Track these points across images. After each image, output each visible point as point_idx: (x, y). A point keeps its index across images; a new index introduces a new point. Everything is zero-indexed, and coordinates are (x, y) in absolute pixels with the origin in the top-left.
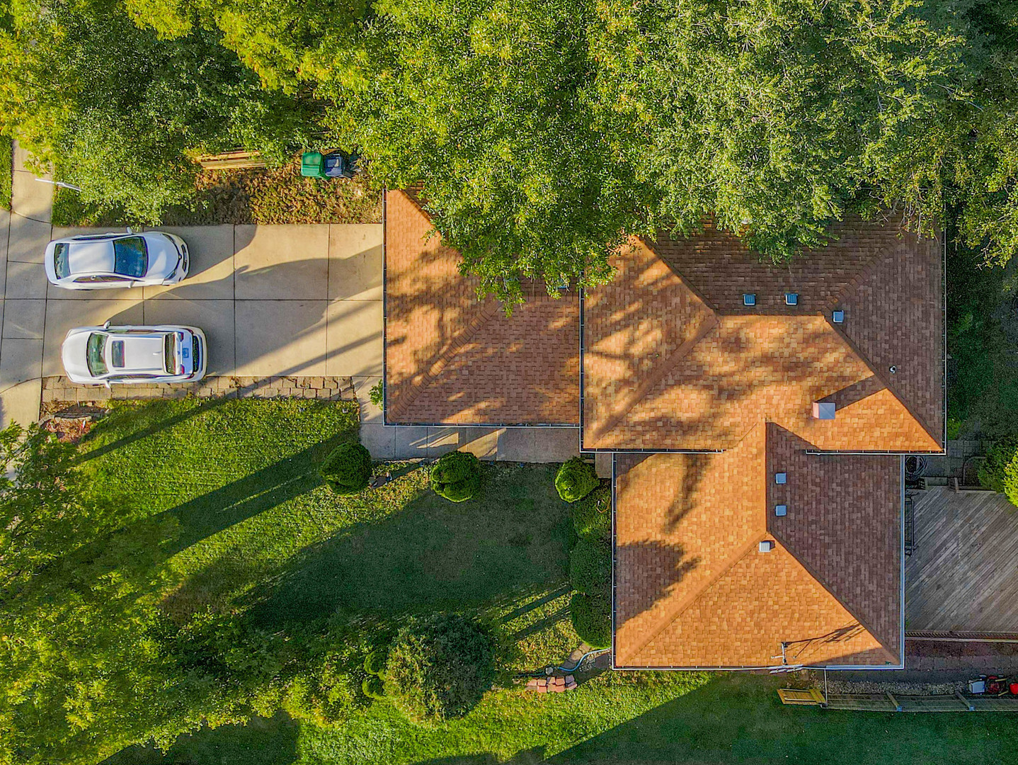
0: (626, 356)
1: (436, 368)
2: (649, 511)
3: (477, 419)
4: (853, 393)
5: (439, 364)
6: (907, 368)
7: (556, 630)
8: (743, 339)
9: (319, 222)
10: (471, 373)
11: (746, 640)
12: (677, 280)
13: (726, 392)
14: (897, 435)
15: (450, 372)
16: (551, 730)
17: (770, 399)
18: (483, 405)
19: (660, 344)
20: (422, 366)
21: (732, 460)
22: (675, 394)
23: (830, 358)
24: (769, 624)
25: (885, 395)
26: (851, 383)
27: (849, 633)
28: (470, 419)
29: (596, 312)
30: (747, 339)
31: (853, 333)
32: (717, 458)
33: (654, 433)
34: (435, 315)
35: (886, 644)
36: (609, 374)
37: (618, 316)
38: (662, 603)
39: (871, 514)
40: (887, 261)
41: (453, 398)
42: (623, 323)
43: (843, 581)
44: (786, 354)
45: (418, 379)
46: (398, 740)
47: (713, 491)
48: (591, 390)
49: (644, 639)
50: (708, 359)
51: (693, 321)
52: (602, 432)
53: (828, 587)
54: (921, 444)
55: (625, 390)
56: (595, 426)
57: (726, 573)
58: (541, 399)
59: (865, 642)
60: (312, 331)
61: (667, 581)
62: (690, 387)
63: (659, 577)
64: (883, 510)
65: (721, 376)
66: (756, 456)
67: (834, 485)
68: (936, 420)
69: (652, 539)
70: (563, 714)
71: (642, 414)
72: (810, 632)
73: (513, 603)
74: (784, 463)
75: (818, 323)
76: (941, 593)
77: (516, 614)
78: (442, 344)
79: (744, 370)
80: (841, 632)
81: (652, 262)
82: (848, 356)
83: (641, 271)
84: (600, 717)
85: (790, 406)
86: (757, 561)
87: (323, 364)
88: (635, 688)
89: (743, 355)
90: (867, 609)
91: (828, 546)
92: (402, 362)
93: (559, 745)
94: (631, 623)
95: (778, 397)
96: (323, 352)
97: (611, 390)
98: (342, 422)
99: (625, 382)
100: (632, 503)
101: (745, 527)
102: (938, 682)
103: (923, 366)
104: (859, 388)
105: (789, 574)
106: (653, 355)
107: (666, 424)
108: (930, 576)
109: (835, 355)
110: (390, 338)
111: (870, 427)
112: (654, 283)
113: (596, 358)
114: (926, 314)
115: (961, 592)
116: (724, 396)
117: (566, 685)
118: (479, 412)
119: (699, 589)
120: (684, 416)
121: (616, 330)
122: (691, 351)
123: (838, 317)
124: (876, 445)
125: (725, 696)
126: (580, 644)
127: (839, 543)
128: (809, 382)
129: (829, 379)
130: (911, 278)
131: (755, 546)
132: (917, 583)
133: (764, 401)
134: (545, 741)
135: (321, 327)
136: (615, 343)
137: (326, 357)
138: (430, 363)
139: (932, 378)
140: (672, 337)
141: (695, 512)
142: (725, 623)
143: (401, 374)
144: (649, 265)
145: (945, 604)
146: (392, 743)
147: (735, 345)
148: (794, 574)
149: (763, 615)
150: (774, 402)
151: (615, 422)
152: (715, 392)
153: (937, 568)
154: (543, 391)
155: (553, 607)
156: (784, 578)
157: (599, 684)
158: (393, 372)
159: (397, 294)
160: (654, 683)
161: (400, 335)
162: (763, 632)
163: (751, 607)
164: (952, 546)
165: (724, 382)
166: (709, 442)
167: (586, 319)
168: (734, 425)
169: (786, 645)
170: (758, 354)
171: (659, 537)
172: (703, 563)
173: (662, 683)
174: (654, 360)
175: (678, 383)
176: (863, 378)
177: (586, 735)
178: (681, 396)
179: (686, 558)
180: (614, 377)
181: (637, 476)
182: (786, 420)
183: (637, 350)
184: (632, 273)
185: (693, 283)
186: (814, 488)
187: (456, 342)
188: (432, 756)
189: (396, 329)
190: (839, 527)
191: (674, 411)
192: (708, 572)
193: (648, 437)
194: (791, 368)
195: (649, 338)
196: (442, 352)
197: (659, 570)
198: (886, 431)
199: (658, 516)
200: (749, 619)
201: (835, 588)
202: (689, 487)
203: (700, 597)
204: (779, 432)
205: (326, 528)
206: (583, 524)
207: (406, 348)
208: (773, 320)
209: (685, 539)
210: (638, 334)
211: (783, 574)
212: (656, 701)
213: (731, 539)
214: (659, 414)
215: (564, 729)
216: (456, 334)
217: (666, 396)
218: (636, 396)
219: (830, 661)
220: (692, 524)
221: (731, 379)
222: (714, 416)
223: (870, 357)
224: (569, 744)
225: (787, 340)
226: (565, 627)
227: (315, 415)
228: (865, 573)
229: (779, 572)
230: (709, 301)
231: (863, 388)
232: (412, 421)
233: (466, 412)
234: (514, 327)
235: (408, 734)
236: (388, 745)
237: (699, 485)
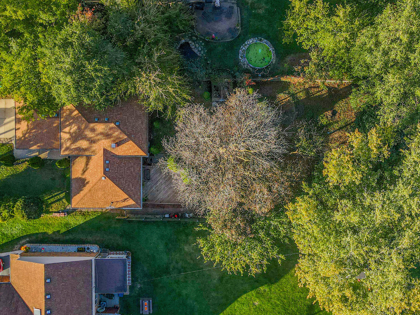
0: (69, 133)
1: (27, 136)
2: (79, 170)
3: (38, 148)
4: (123, 141)
5: (28, 134)
6: (137, 135)
7: (62, 201)
8: (95, 129)
9: (3, 98)
10: (36, 137)
11: (102, 202)
12: (80, 115)
13: (92, 141)
14: (135, 152)
15: (30, 137)
16: (62, 226)
17: (104, 143)
18: (39, 145)
19: (76, 130)
20: (24, 135)
21: (96, 158)
22: (81, 142)
23: (116, 133)
24: (107, 197)
25: (131, 142)
26: (123, 139)
27: (127, 200)
28: (36, 148)
29: (63, 122)
30: (96, 129)
31: (122, 127)
32: (93, 157)
33: (77, 151)
34: (26, 123)
35: (137, 203)
36: (66, 137)
37: (68, 123)
38: (82, 192)
39: (133, 171)
40: (131, 110)
41: (31, 143)
42: (69, 125)
43: (125, 187)
44: (106, 132)
45: (23, 138)
46: (23, 229)
47: (92, 165)
48: (62, 141)
49: (78, 201)
50: (88, 133)
51: (83, 124)
52: (64, 151)
53: (121, 188)
54: (141, 154)
55: (69, 141)
56: (63, 149)
57: (95, 185)
58: (53, 143)
59: (131, 202)
60: (1, 126)
61: (83, 187)
62: (84, 140)
63: (81, 186)
64: (136, 170)
65: (91, 138)
66: (101, 157)
67: (122, 164)
68: (145, 148)
69: (79, 177)
70: (65, 222)
71: (73, 147)
72: (118, 199)
73: (52, 195)
74: (108, 158)
75: (112, 125)
76: (158, 192)
77: (52, 197)
78: (28, 130)
79: (96, 136)
80: (125, 199)
81: (75, 110)
82: (121, 133)
83: (73, 112)
84: (74, 223)
85: (108, 145)
86: (102, 182)
87: (4, 134)
88: (82, 216)
89: (96, 133)
90: (131, 194)
91: (121, 178)
92: (19, 134)
93: (63, 230)
94: (75, 197)
95: (106, 142)
96: (4, 131)
97: (66, 141)
98: (9, 149)
99: (70, 139)
100: (75, 168)
101: (99, 173)
102: (158, 215)
103: (142, 135)
104: (124, 140)
105: (110, 185)
106: (75, 132)
107: (79, 149)
108: (155, 188)
109: (118, 132)
110: (16, 128)
111: (128, 150)
112: (75, 115)
113: (63, 133)
114: (142, 123)
115: (163, 192)
116: (93, 142)
117: (65, 215)
118: (38, 146)
119: (90, 188)
120: (84, 147)
121: (68, 127)
122: (83, 132)
123: (117, 124)
124: (131, 154)
125: (105, 218)
126: (69, 205)
127: (124, 178)
128: (112, 139)
129: (117, 138)
130: (138, 114)
131: (102, 178)
132: (152, 190)
133: (102, 143)
134: (60, 229)
135: (3, 125)
136: (67, 130)
137: (5, 133)
138: (26, 134)
139: (144, 138)
140: (79, 128)
141: (88, 170)
142: (97, 197)
143: (19, 137)
144: (74, 111)
145: (159, 195)
146: (22, 229)
147: (93, 130)
148: (112, 185)
149: (106, 195)
150: (105, 144)
151: (67, 149)
152: (90, 141)
153: (157, 186)
154: (53, 141)
155: (62, 195)
156: (109, 186)
157: (73, 215)
158: (17, 136)
159: (18, 117)
160: (87, 214)
161: (19, 127)
162: (106, 199)
163: (103, 193)
164: (161, 181)
165: (92, 139)
166: (91, 153)
167: (61, 124)
168: (96, 149)
169: (112, 203)
170: (99, 132)
171: (81, 176)
172: (90, 182)
173: (89, 214)
174: (75, 134)
175: (81, 139)
176: (125, 138)
177: (70, 228)
178: (83, 142)
179: (87, 181)
180: (67, 137)
181: (76, 162)
182: (108, 148)
183: (72, 131)
184: (71, 113)
185: (84, 115)
186: (116, 164)
187: (32, 129)
188: (32, 233)
189: (18, 126)
190: (123, 174)
191: (81, 146)
192: (91, 184)
193: (76, 152)
194: (107, 136)
195: (74, 128)
196: (28, 131)
197: (81, 184)
198: (133, 150)
199: (81, 172)
200: (102, 196)
201: (122, 189)
202: (87, 164)
203: (90, 191)
204: (107, 151)
205: (5, 176)
206: (67, 174)
207: (20, 131)
208: (102, 124)
209: (87, 177)
210: (72, 127)
211: (109, 185)
212: (88, 219)
213: (96, 176)
214: (78, 147)
215: (65, 226)
216: (31, 127)
217: (79, 142)
218: (72, 142)
219: (124, 207)
220: (88, 173)
221: (94, 138)
222: (91, 147)
223: (126, 133)
224: (66, 230)
225: (106, 129)
226: (64, 200)
227: (2, 147)
228: (131, 185)
229: (108, 184)
230: (87, 120)
231: (125, 140)
232: (22, 148)
233: (35, 146)
234: (45, 126)
235: (26, 227)
236: (21, 230)
237: (89, 164)
